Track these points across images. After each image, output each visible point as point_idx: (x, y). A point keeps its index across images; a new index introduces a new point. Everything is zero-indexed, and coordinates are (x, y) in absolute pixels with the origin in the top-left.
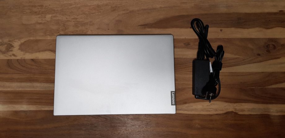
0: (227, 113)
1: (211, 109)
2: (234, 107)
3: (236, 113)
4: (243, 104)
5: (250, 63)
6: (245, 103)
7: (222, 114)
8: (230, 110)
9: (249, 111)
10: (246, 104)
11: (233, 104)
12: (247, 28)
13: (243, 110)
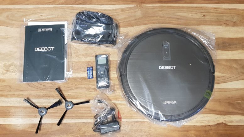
0: (218, 124)
1: (205, 121)
2: (224, 119)
3: (226, 124)
4: (232, 116)
5: (235, 81)
6: (233, 115)
7: (214, 125)
8: (221, 122)
9: (237, 122)
10: (235, 116)
11: (223, 116)
12: (232, 51)
13: (231, 122)
